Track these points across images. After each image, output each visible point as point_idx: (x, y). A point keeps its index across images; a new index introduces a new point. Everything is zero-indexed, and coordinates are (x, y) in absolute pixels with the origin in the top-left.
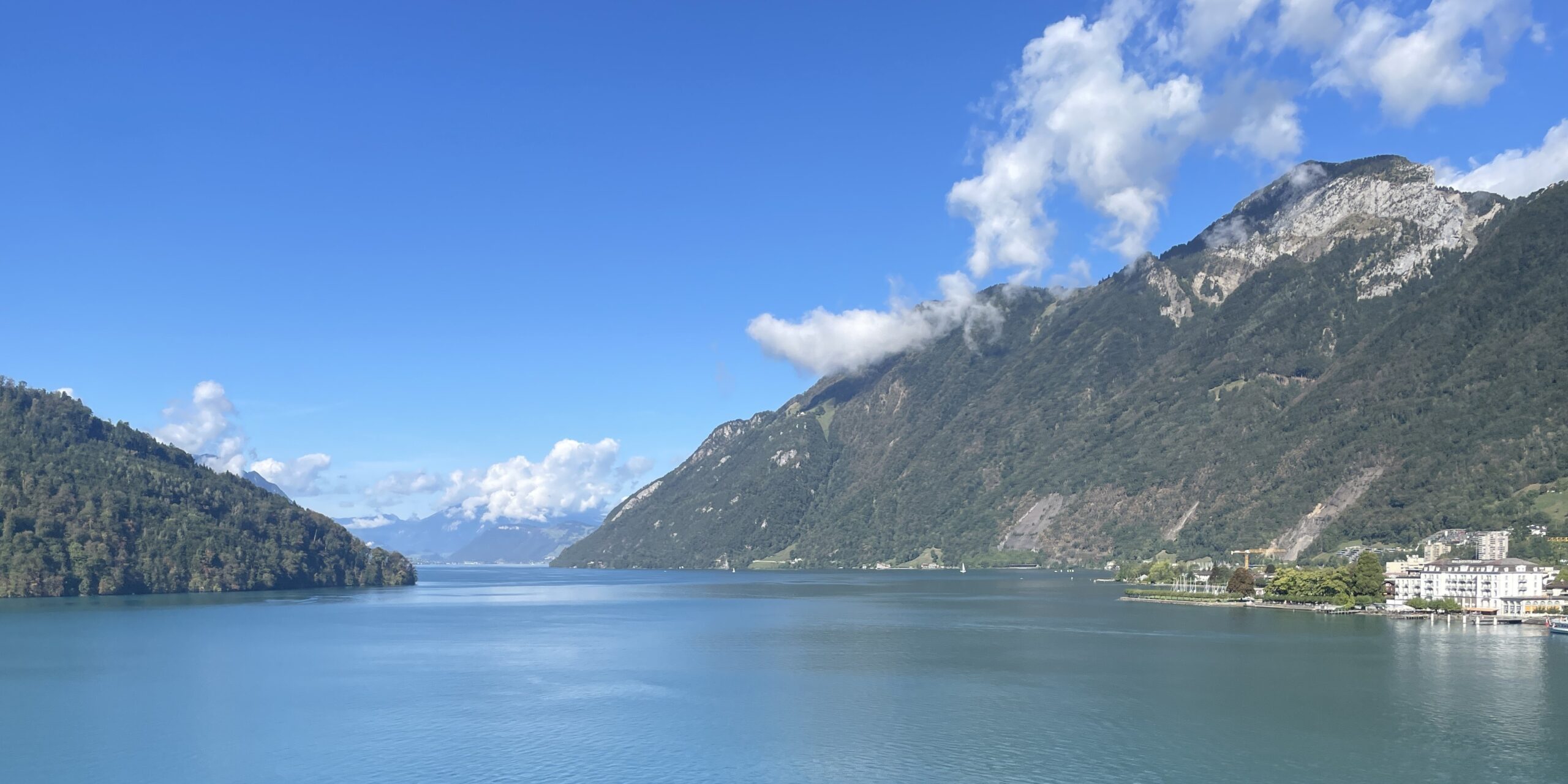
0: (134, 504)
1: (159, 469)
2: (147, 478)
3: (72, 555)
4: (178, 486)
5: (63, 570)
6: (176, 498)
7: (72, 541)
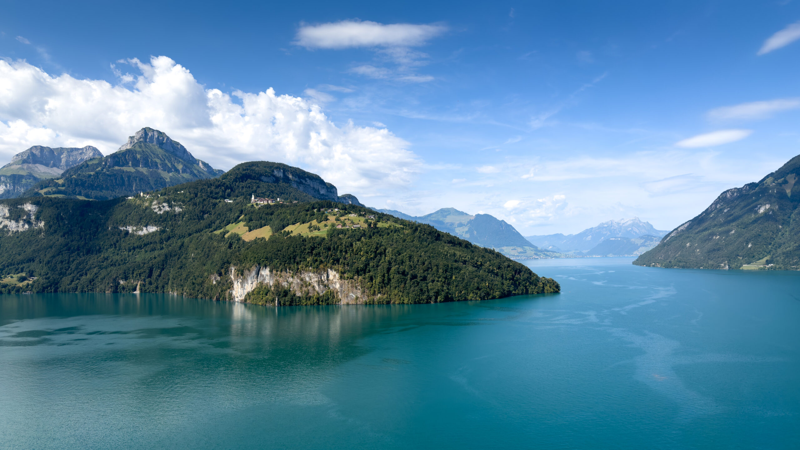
0: (450, 266)
1: (459, 251)
2: (454, 255)
3: (429, 288)
4: (466, 258)
5: (427, 293)
6: (465, 262)
7: (429, 282)
